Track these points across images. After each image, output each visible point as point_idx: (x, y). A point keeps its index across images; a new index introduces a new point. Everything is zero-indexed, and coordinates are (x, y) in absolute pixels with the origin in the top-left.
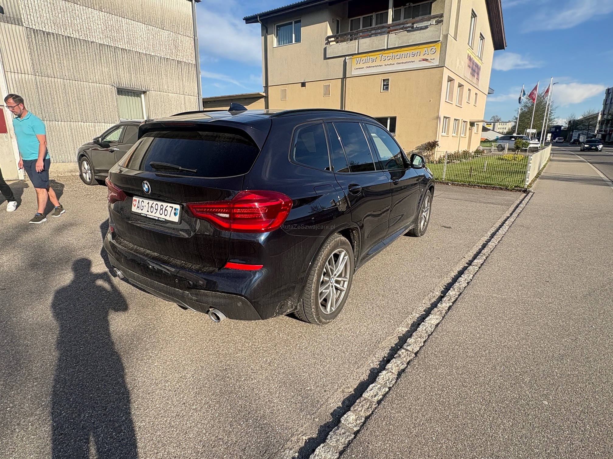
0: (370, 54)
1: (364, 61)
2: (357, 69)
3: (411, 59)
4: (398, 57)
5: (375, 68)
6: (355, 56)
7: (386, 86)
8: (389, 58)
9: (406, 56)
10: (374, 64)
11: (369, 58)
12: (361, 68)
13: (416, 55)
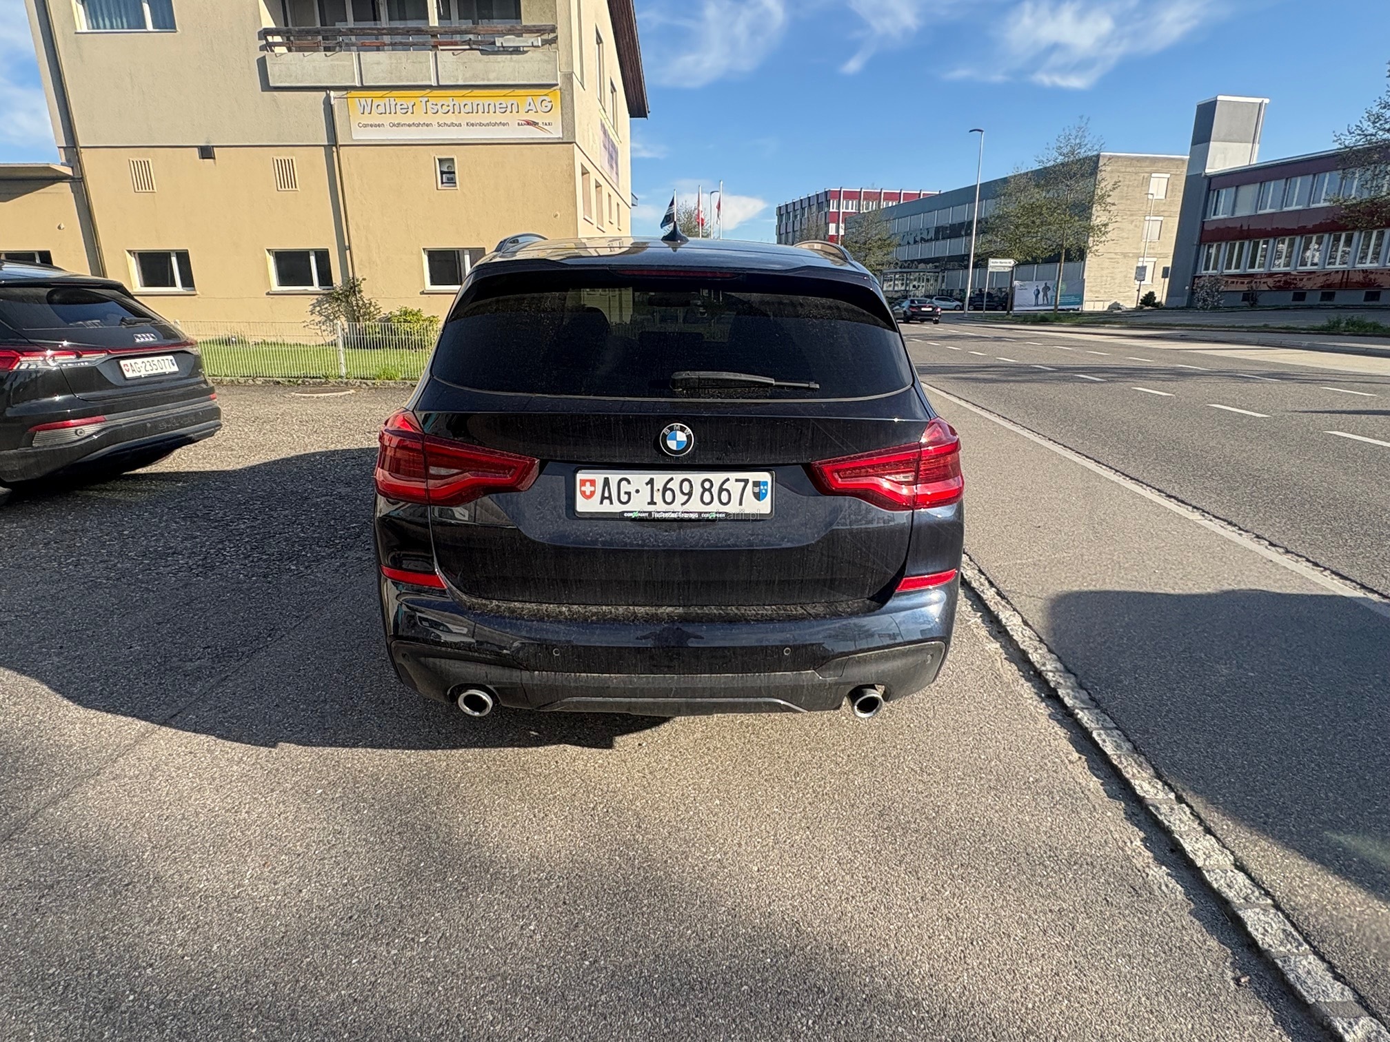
0: (395, 93)
1: (381, 109)
2: (366, 126)
3: (499, 118)
4: (468, 108)
5: (413, 128)
6: (354, 93)
7: (448, 175)
8: (445, 109)
9: (486, 110)
10: (409, 119)
11: (393, 103)
12: (376, 126)
13: (509, 109)
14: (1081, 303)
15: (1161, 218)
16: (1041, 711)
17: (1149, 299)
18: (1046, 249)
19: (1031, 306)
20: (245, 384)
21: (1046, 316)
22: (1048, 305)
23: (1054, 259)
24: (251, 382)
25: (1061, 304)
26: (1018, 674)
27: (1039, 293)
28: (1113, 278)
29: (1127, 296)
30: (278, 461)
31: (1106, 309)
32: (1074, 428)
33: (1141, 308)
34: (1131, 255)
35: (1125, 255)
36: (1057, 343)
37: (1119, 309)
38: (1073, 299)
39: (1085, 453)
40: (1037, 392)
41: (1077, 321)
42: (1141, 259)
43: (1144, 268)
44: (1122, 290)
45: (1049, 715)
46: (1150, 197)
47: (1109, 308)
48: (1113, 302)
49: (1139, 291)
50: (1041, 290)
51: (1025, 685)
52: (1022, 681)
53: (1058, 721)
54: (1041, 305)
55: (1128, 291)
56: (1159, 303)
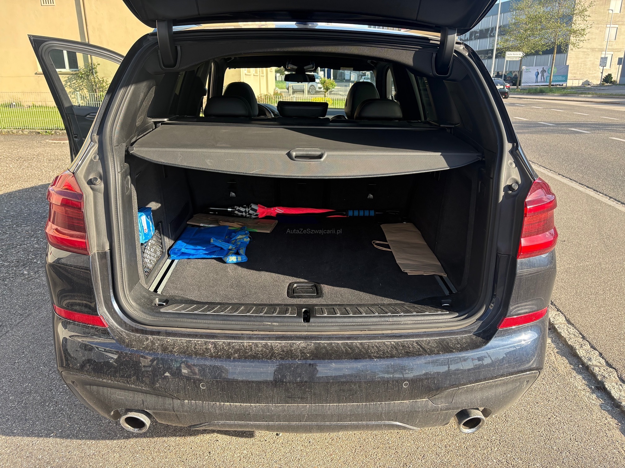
14: (566, 81)
15: (617, 26)
16: (594, 402)
17: (608, 79)
18: (544, 45)
19: (533, 82)
20: (17, 134)
21: (544, 89)
22: (544, 82)
23: (549, 52)
24: (20, 132)
25: (553, 81)
26: (569, 367)
27: (538, 74)
28: (585, 65)
29: (594, 76)
30: (29, 189)
31: (580, 85)
32: (575, 166)
33: (603, 84)
34: (597, 49)
35: (593, 50)
36: (552, 107)
37: (589, 85)
38: (560, 78)
39: (586, 184)
40: (545, 141)
41: (564, 92)
42: (604, 53)
43: (606, 58)
44: (591, 72)
45: (601, 406)
46: (611, 12)
47: (582, 84)
48: (585, 80)
49: (602, 73)
50: (540, 73)
51: (577, 377)
52: (574, 373)
53: (608, 411)
54: (539, 82)
55: (595, 73)
56: (614, 81)
